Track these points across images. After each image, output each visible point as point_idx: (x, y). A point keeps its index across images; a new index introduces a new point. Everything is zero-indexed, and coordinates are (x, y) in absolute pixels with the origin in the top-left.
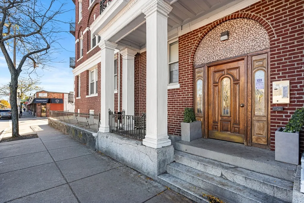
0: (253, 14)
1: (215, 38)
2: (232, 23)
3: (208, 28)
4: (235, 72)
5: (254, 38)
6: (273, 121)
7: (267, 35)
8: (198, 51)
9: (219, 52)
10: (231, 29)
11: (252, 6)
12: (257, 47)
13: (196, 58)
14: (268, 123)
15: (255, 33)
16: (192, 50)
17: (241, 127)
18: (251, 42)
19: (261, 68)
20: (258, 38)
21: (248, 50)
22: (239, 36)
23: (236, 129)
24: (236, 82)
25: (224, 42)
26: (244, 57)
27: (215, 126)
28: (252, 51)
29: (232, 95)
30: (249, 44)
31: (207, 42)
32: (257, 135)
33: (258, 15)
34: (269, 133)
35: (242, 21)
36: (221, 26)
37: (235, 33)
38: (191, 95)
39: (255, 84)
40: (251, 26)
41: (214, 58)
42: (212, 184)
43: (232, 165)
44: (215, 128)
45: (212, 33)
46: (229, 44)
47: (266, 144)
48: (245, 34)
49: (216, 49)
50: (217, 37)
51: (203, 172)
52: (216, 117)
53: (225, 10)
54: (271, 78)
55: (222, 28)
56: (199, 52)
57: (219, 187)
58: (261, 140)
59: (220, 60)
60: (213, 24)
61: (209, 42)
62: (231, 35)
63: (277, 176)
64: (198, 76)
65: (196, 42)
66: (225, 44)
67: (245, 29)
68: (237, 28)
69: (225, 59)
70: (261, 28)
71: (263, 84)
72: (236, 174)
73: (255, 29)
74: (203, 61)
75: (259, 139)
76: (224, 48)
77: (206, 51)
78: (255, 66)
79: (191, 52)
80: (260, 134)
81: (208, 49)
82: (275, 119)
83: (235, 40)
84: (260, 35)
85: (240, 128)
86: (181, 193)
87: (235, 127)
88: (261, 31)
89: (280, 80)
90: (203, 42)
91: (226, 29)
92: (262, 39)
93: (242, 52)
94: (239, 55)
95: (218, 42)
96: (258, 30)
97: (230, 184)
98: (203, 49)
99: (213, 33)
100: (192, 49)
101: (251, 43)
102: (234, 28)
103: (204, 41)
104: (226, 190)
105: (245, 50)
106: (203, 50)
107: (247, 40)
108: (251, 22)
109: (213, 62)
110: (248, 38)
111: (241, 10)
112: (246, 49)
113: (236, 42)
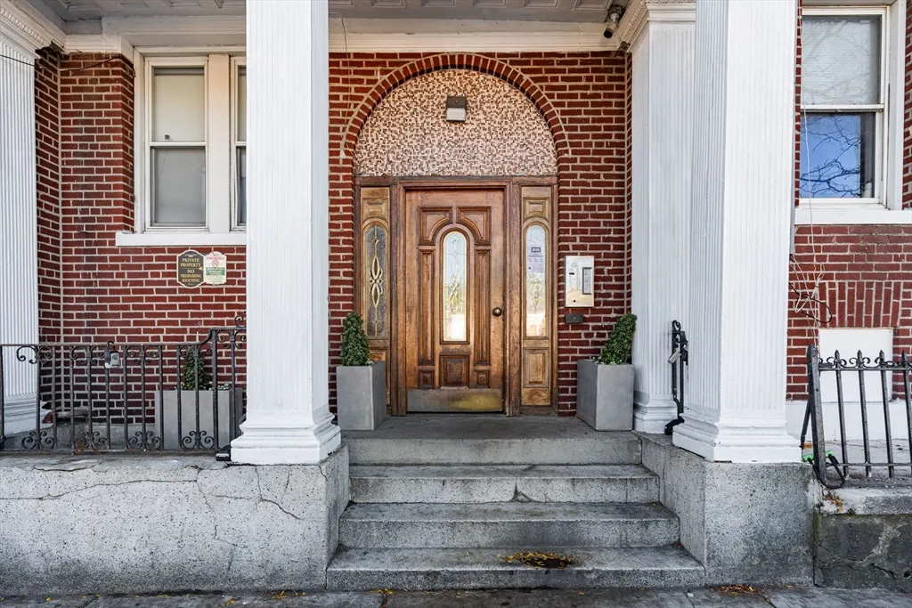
0: (526, 77)
1: (425, 104)
2: (474, 78)
3: (407, 65)
4: (478, 219)
5: (525, 141)
6: (565, 347)
7: (551, 143)
8: (370, 129)
9: (439, 151)
10: (471, 97)
11: (524, 55)
12: (531, 167)
13: (364, 151)
14: (552, 353)
15: (528, 130)
16: (351, 119)
17: (495, 367)
18: (518, 148)
19: (537, 218)
20: (534, 143)
21: (512, 167)
22: (492, 123)
23: (480, 376)
24: (481, 247)
25: (453, 126)
26: (504, 184)
27: (425, 375)
28: (520, 172)
29: (472, 282)
30: (514, 153)
31: (402, 110)
32: (531, 386)
33: (537, 85)
34: (555, 375)
35: (498, 84)
36: (443, 75)
37: (481, 112)
38: (345, 274)
39: (527, 258)
40: (518, 106)
41: (425, 165)
42: (515, 522)
43: (520, 464)
44: (426, 381)
45: (417, 86)
46: (466, 136)
47: (549, 403)
48: (506, 123)
49: (428, 139)
50: (431, 104)
51: (465, 505)
52: (427, 346)
53: (462, 34)
54: (560, 248)
55: (448, 83)
56: (374, 134)
57: (533, 523)
58: (540, 396)
59: (440, 176)
60: (423, 59)
61: (409, 112)
62: (472, 113)
63: (612, 462)
64: (371, 213)
65: (366, 96)
66: (456, 134)
67: (505, 110)
68: (486, 99)
69: (456, 176)
70: (539, 119)
71: (544, 258)
72: (551, 480)
73: (527, 119)
74: (389, 166)
75: (535, 394)
76: (453, 145)
77: (396, 136)
78: (528, 212)
79: (348, 127)
80: (536, 383)
81: (403, 131)
82: (567, 343)
83: (483, 132)
84: (538, 137)
85: (493, 373)
86: (439, 585)
87: (479, 372)
88: (539, 129)
89: (576, 254)
90: (387, 105)
91: (457, 90)
92: (542, 148)
93: (498, 170)
94: (491, 174)
95: (435, 120)
96: (534, 123)
97: (542, 508)
98: (386, 127)
99: (419, 89)
100: (350, 114)
101: (520, 151)
102: (480, 96)
103: (392, 103)
104: (553, 523)
105: (506, 166)
106: (388, 132)
107: (510, 142)
108: (520, 98)
109: (420, 176)
110: (513, 136)
111: (500, 55)
112: (508, 164)
113: (483, 136)
